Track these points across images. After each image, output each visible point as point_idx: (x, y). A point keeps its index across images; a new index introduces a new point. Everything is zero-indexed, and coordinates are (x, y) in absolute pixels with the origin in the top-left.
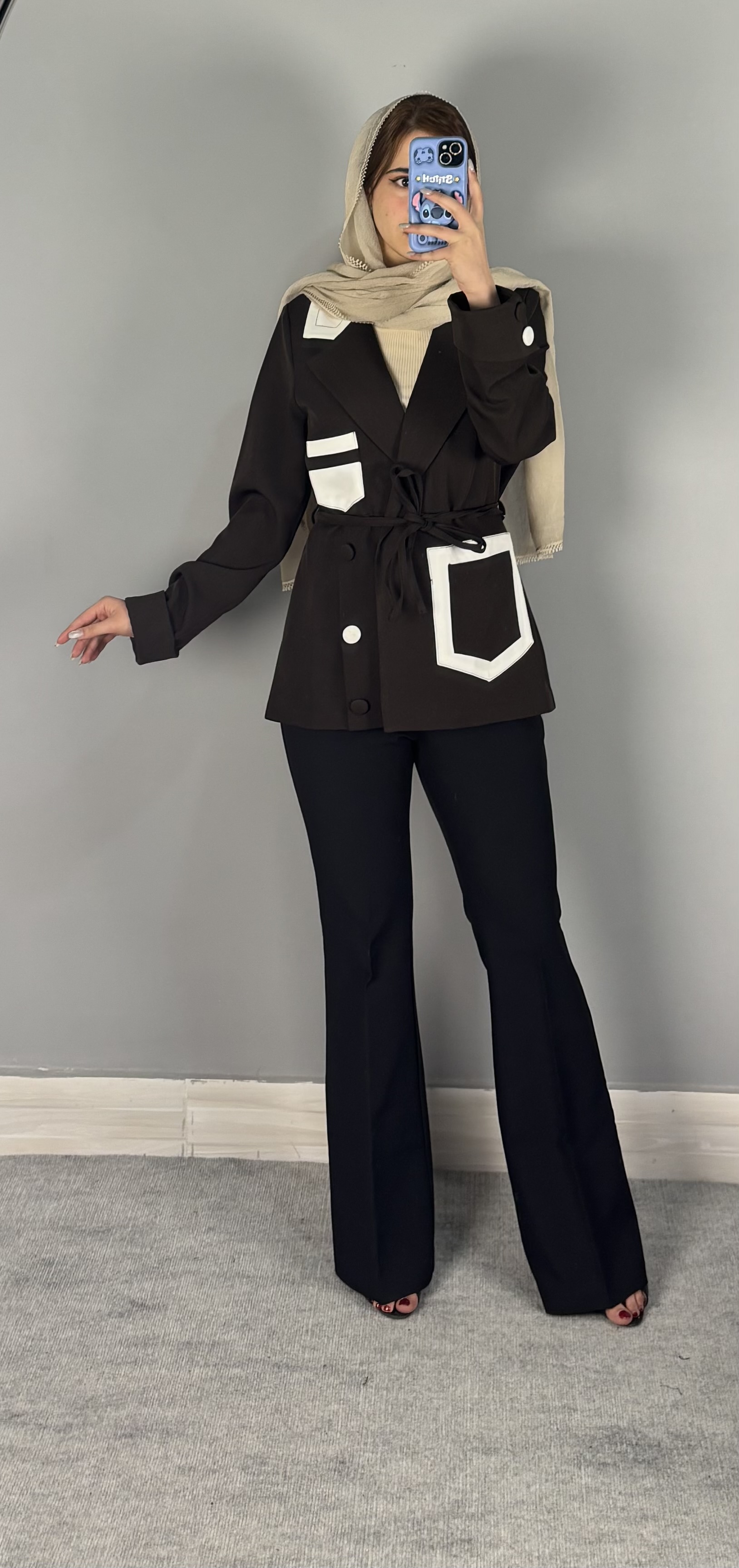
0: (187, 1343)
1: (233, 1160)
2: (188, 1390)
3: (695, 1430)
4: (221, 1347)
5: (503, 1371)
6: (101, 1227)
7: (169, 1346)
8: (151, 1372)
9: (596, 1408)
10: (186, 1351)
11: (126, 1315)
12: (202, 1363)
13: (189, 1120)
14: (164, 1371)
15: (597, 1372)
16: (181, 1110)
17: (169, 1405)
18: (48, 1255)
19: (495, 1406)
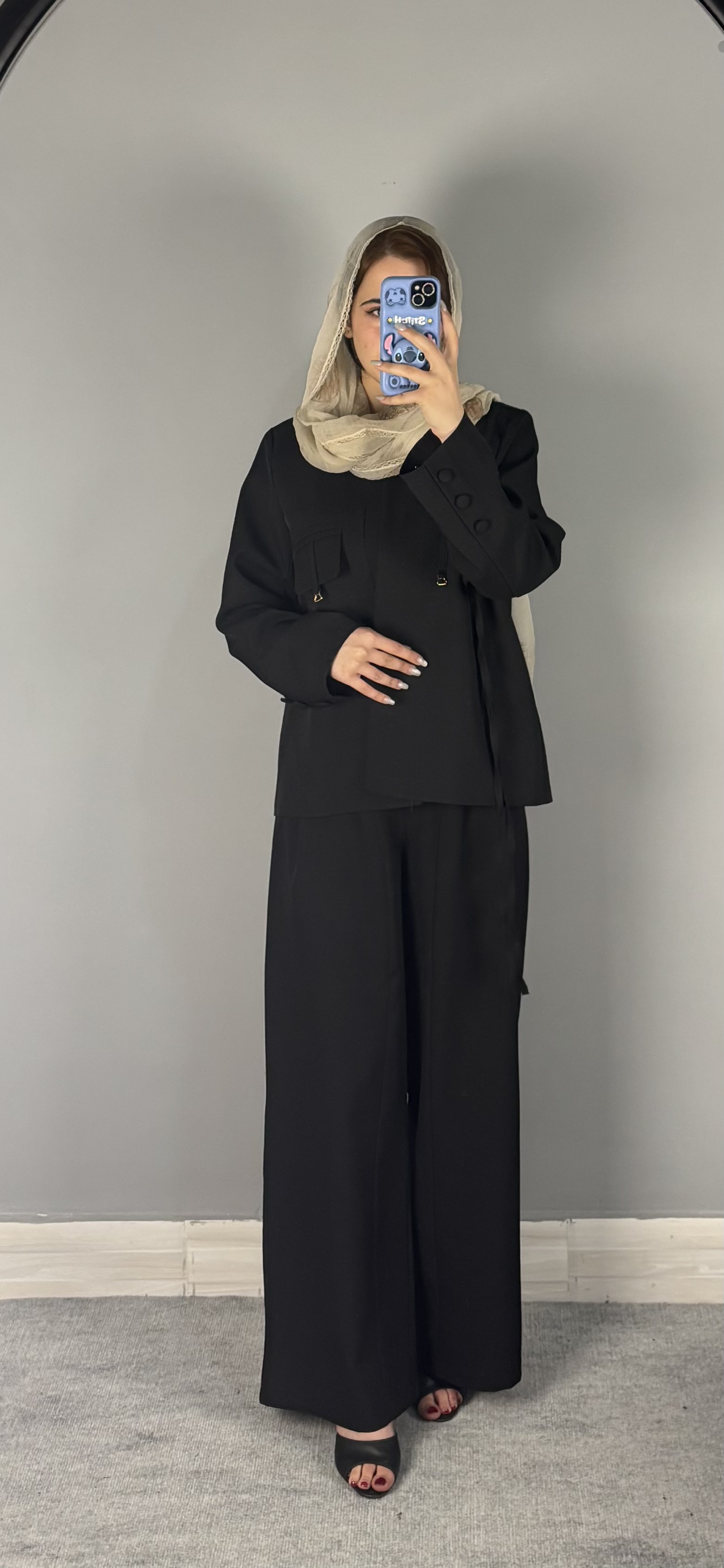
0: (195, 1472)
1: (234, 1298)
2: (197, 1517)
3: (698, 1538)
4: (229, 1475)
5: (508, 1488)
6: (106, 1364)
7: (177, 1476)
8: (160, 1501)
9: (601, 1520)
10: (195, 1480)
11: (134, 1447)
12: (211, 1490)
13: (189, 1259)
14: (173, 1499)
15: (602, 1487)
16: (180, 1251)
17: (179, 1532)
18: (54, 1393)
19: (501, 1522)
